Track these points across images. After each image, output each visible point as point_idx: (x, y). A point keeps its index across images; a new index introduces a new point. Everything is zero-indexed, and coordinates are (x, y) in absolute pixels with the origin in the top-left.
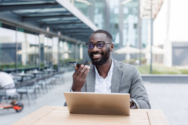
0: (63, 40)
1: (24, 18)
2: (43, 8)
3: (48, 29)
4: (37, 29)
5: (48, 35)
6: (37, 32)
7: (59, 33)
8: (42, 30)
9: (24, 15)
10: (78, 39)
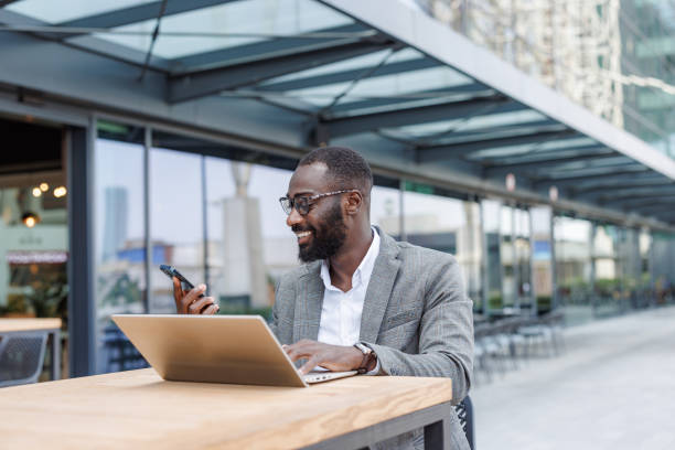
0: (572, 215)
1: (422, 150)
2: (466, 116)
3: (511, 182)
4: (473, 182)
5: (513, 201)
6: (472, 193)
7: (554, 194)
8: (488, 185)
9: (421, 143)
10: (627, 209)
